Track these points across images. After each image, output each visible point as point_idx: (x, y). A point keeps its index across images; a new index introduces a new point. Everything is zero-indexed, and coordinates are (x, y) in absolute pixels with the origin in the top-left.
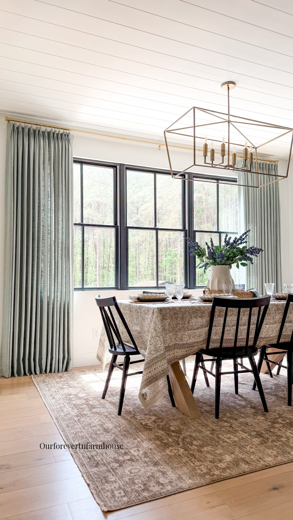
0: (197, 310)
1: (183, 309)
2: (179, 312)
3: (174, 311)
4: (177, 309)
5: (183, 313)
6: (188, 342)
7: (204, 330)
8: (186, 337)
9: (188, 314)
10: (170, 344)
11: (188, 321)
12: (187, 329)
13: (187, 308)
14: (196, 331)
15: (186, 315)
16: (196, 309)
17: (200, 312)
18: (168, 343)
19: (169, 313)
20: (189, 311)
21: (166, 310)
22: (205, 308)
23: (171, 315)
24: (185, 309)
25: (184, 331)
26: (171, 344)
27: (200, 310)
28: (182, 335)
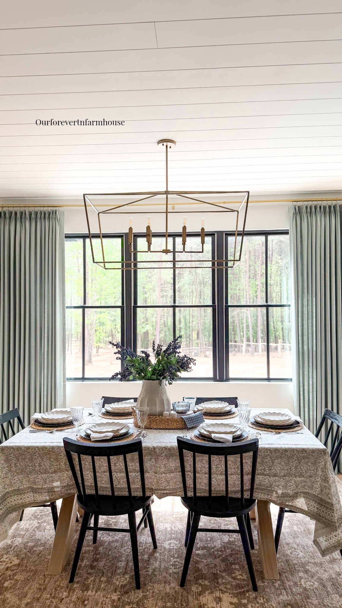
0: (50, 451)
1: (30, 449)
2: (26, 453)
3: (19, 451)
4: (23, 449)
5: (31, 454)
6: (44, 486)
7: (65, 474)
8: (40, 481)
9: (38, 456)
10: (20, 487)
11: (39, 464)
12: (39, 472)
13: (36, 449)
14: (54, 474)
15: (35, 457)
16: (48, 450)
17: (53, 454)
18: (17, 486)
19: (13, 453)
20: (39, 452)
21: (9, 450)
22: (60, 450)
23: (17, 456)
24: (34, 449)
25: (36, 474)
26: (23, 487)
27: (53, 452)
28: (35, 478)
